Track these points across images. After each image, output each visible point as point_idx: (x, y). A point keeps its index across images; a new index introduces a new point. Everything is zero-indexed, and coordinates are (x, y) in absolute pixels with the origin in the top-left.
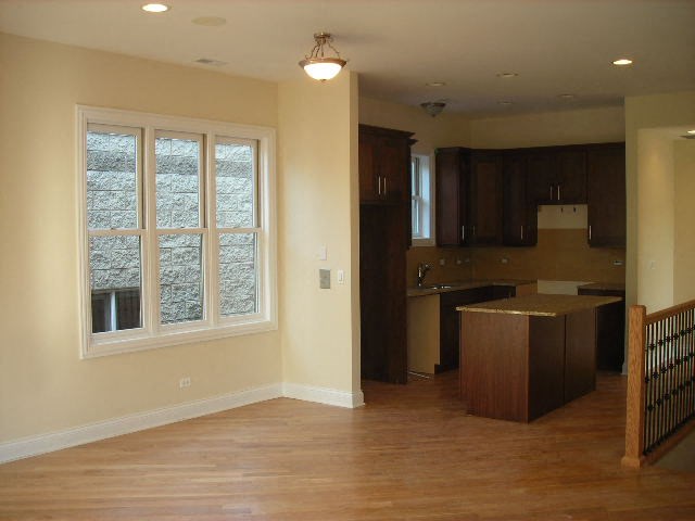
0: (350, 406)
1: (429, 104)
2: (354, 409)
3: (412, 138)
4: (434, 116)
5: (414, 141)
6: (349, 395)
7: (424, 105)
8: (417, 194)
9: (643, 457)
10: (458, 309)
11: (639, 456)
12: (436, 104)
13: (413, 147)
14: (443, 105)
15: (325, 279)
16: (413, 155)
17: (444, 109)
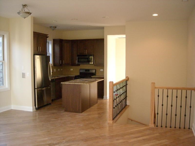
0: (32, 111)
1: (52, 27)
2: (33, 112)
3: (48, 36)
4: (53, 30)
5: (48, 37)
6: (32, 108)
7: (51, 27)
8: (48, 51)
9: (113, 121)
10: (61, 83)
11: (112, 120)
12: (54, 27)
13: (48, 39)
14: (56, 27)
15: (24, 75)
16: (47, 41)
17: (56, 28)
